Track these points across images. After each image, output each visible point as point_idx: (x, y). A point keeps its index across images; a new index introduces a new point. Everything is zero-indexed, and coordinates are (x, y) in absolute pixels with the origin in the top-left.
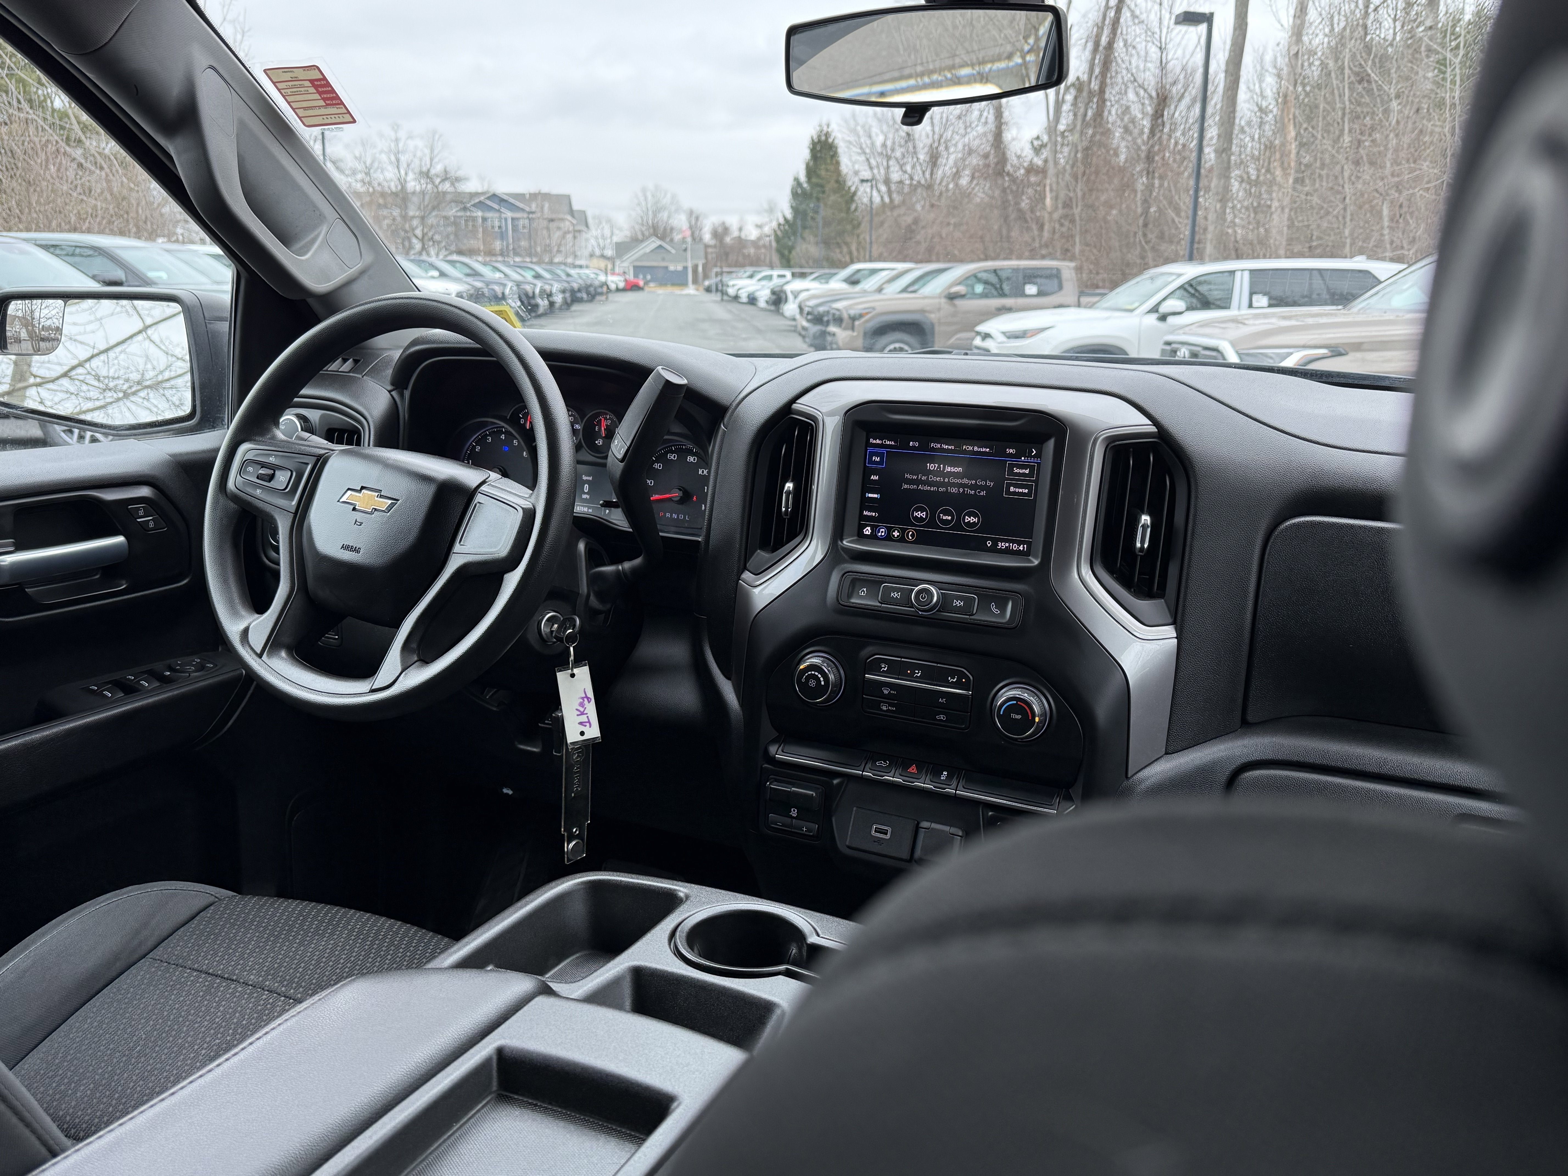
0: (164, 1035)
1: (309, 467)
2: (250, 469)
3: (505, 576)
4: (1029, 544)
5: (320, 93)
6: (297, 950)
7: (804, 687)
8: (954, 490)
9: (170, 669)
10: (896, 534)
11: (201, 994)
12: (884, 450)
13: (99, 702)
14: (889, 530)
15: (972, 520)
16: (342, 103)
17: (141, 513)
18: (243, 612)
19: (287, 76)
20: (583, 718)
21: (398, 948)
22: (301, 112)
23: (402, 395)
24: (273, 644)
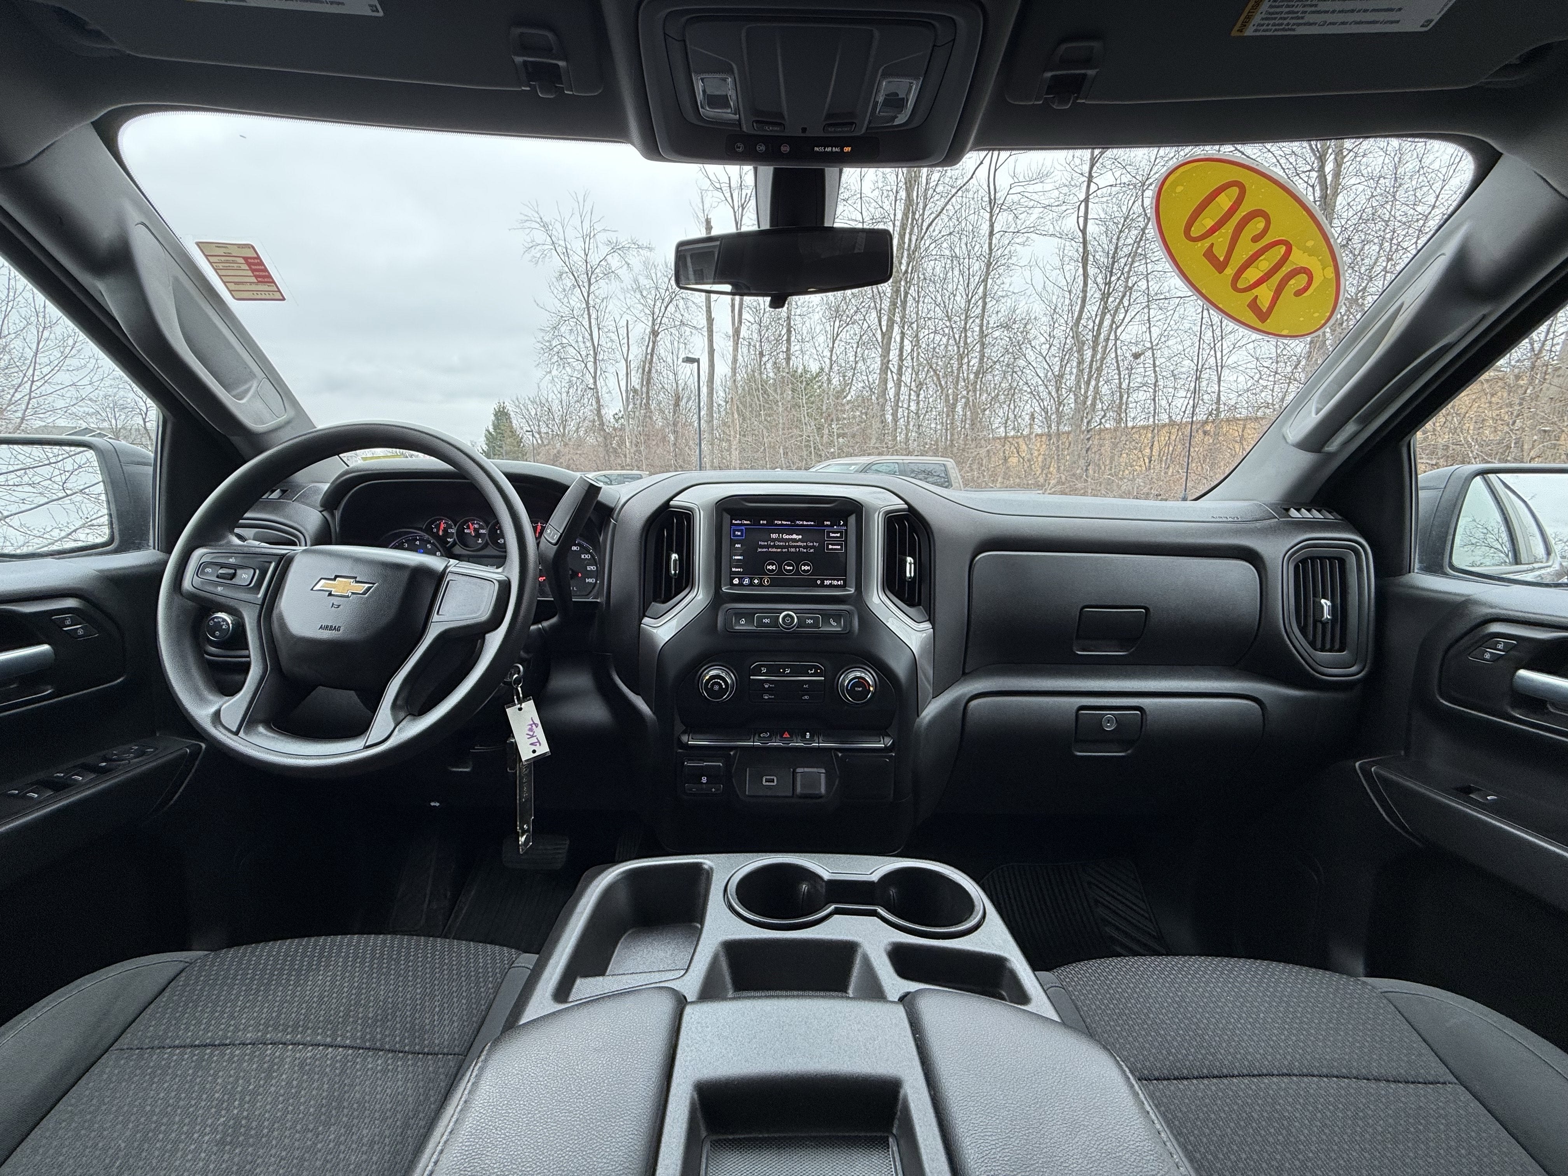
0: (150, 1135)
1: (273, 565)
2: (209, 570)
3: (487, 636)
4: (845, 581)
5: (253, 271)
6: (294, 993)
7: (710, 691)
8: (793, 550)
9: (105, 759)
10: (756, 581)
11: (190, 1072)
12: (743, 528)
13: (24, 804)
14: (751, 579)
15: (807, 568)
16: (274, 282)
17: (68, 622)
18: (211, 697)
19: (221, 252)
20: (534, 740)
21: (398, 962)
22: (232, 286)
23: (333, 515)
24: (249, 721)
